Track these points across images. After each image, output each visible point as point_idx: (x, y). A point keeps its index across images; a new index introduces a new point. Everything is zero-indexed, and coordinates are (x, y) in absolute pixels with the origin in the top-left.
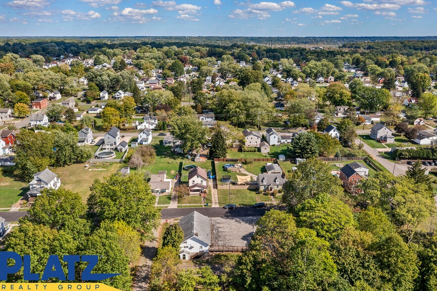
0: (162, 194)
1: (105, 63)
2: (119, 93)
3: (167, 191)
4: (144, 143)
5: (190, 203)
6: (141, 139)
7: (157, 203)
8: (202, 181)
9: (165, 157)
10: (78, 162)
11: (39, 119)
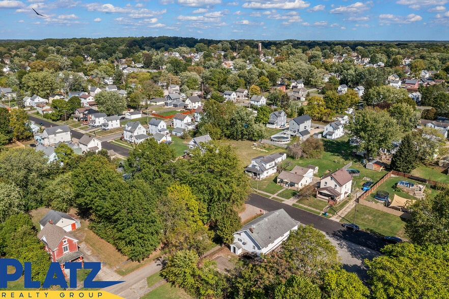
0: (290, 188)
1: (380, 63)
2: (358, 88)
3: (296, 185)
4: (328, 137)
5: (310, 206)
6: (327, 132)
7: (277, 194)
8: (336, 186)
9: (338, 156)
10: (250, 139)
11: (257, 100)
